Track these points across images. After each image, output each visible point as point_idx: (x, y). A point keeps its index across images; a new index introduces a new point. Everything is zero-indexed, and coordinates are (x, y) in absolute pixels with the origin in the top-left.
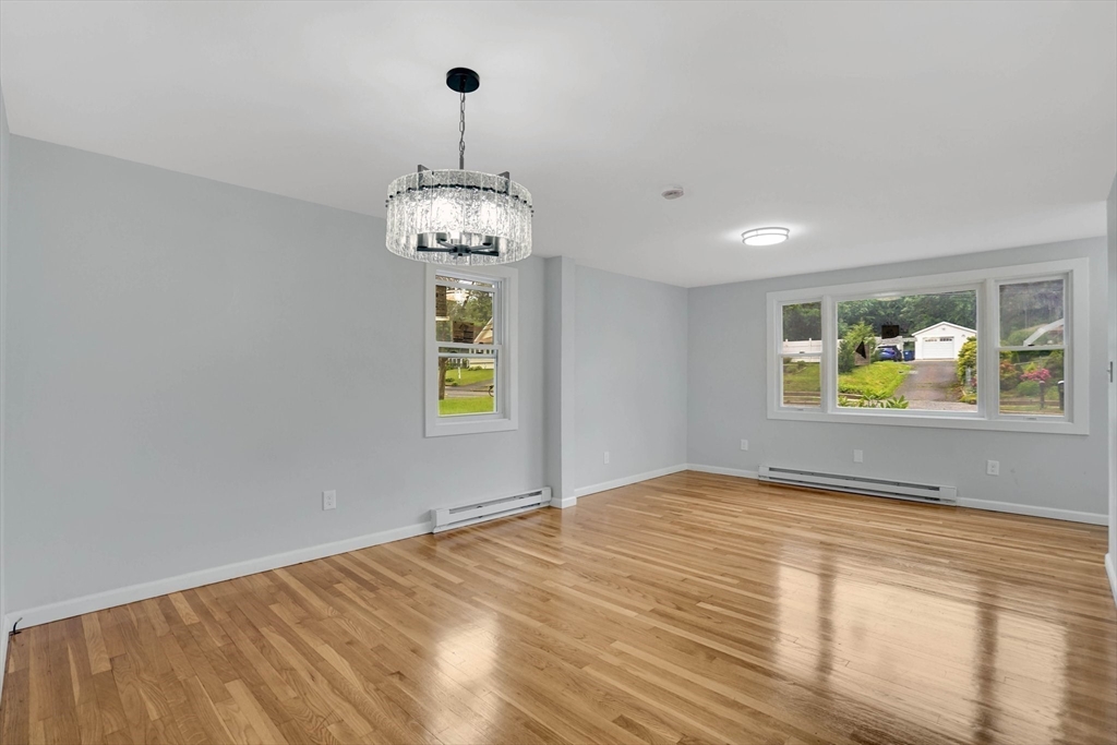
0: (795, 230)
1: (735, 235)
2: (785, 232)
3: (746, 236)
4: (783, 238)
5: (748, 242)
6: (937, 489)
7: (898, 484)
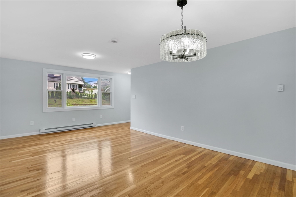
0: (98, 56)
1: (80, 54)
2: (95, 56)
3: (83, 55)
4: (94, 58)
5: (84, 57)
6: (92, 124)
7: (83, 125)
